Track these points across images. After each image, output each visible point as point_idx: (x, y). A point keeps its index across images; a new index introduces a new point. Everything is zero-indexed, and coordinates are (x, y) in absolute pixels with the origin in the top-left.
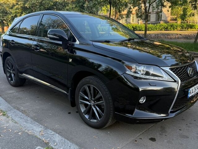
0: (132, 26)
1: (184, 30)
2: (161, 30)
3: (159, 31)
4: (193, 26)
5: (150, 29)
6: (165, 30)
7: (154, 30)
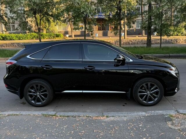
0: (1, 36)
1: (53, 38)
2: (32, 39)
3: (30, 40)
4: (59, 35)
5: (21, 38)
6: (35, 39)
7: (25, 39)
